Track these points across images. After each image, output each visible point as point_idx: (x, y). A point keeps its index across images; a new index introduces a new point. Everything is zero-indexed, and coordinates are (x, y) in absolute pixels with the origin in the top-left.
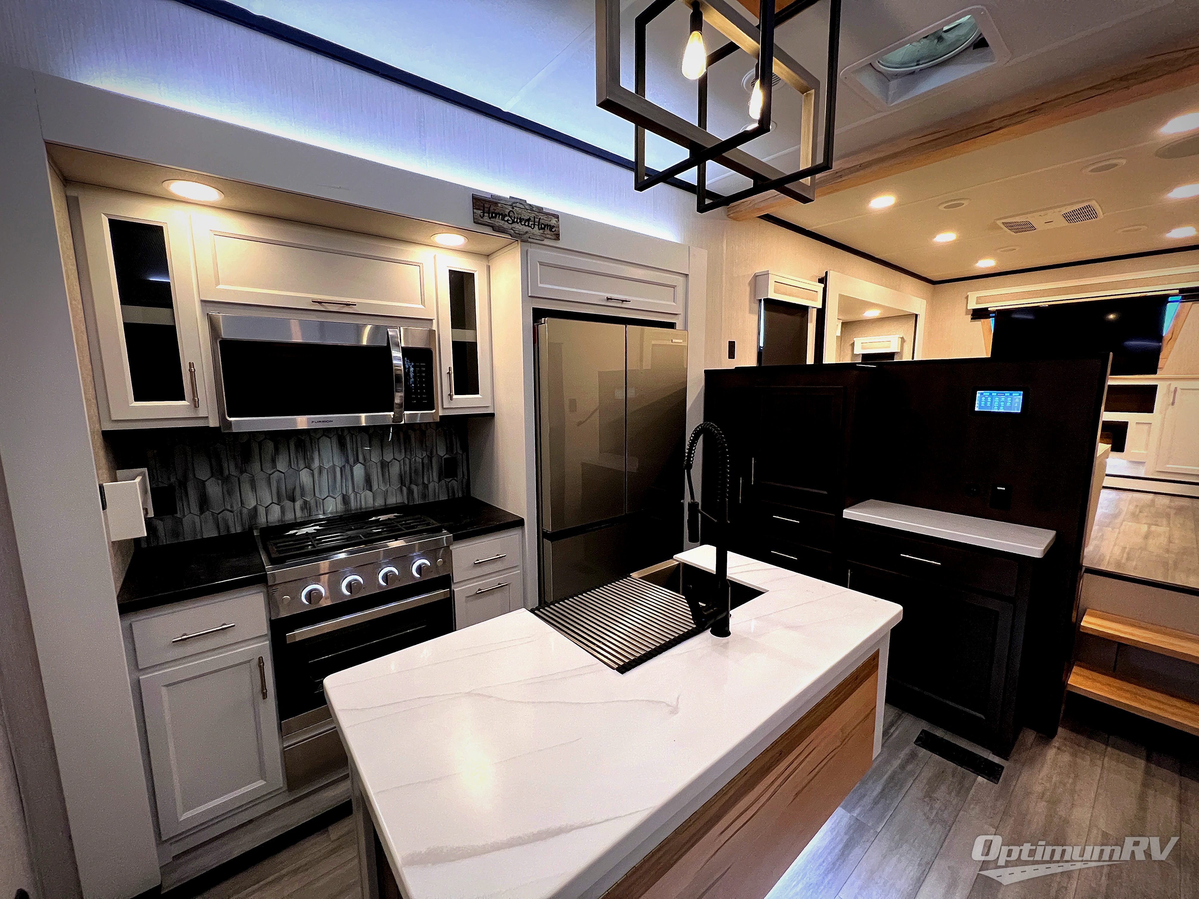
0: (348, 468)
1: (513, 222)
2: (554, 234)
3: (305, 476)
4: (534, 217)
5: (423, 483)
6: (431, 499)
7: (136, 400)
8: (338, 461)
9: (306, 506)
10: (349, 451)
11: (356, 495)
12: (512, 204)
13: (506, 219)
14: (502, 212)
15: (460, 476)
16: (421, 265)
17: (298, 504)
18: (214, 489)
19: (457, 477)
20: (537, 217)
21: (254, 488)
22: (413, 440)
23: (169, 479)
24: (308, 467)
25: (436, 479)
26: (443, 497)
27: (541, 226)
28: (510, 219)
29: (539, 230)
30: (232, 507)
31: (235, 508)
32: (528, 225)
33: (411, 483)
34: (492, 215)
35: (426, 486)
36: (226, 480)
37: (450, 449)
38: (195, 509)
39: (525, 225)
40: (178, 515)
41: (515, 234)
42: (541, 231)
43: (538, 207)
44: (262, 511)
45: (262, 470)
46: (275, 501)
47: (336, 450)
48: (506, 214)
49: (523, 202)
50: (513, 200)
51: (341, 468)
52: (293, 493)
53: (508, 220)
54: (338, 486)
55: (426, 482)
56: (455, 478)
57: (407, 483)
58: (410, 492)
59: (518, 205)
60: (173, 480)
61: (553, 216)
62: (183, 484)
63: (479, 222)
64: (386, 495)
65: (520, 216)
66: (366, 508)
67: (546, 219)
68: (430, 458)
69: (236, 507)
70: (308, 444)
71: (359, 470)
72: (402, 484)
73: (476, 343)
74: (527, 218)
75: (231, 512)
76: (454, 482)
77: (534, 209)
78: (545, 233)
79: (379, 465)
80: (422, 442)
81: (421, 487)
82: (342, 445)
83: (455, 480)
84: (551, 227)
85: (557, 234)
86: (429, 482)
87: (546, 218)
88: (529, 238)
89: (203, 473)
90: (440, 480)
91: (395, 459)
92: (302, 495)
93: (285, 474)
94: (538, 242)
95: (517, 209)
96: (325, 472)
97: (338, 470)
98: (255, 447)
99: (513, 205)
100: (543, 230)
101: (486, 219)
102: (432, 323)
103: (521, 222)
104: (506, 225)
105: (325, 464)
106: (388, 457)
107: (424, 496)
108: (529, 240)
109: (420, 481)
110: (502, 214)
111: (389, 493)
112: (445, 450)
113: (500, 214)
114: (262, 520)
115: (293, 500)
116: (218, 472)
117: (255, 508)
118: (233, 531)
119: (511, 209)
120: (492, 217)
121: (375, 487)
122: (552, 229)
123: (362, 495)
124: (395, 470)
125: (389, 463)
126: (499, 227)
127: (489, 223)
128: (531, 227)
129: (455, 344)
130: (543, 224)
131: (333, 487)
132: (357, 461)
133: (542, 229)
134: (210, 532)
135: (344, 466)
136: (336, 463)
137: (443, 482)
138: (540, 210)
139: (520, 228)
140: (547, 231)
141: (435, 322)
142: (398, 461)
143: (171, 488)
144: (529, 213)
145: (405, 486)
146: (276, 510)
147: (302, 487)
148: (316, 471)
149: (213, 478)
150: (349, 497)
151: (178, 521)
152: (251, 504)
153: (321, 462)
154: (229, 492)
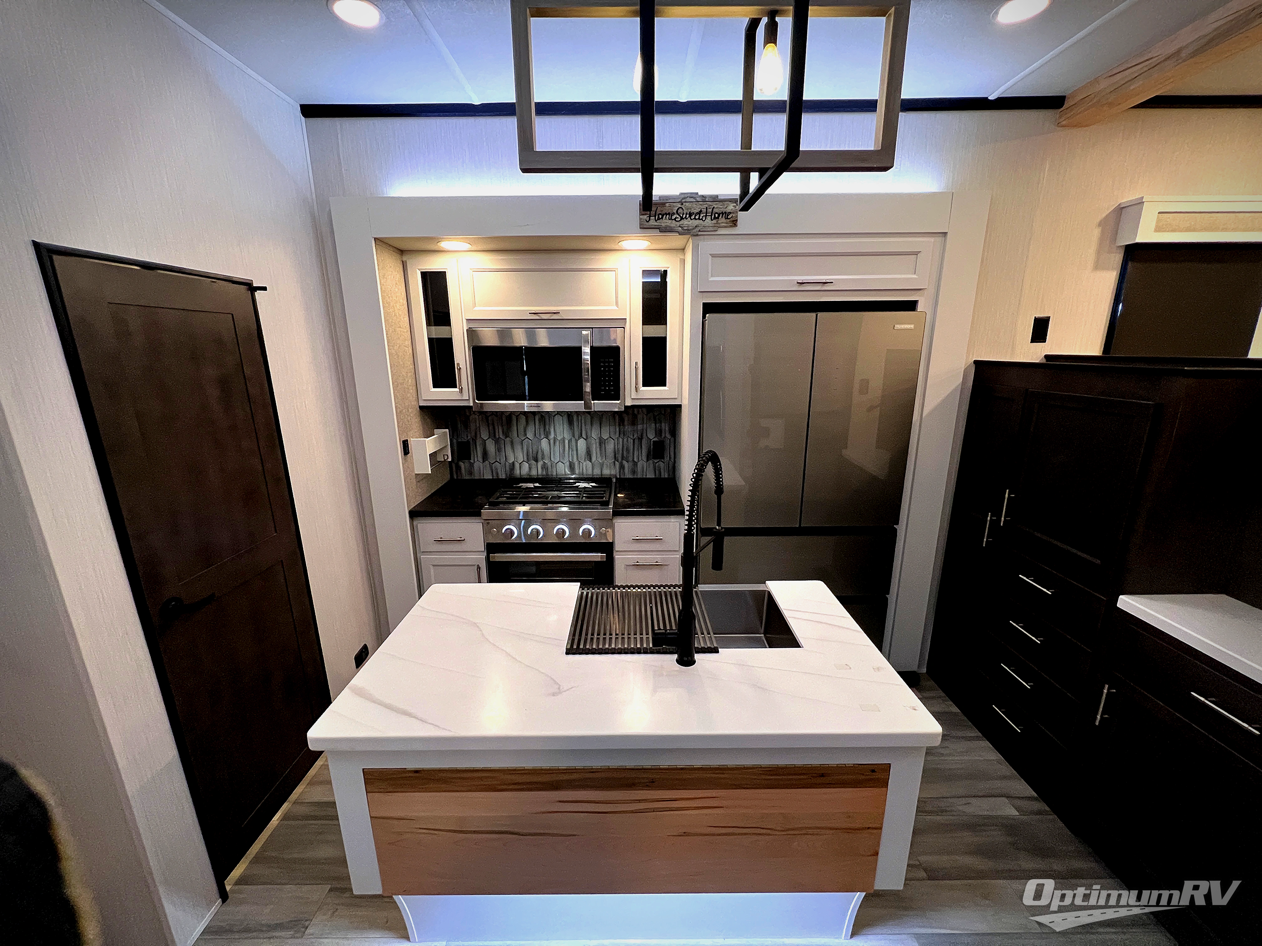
0: (573, 440)
1: (682, 218)
2: (730, 221)
3: (544, 443)
4: (707, 208)
5: (633, 460)
6: (639, 477)
7: (434, 387)
8: (567, 435)
9: (544, 467)
10: (576, 429)
11: (580, 464)
12: (681, 200)
13: (674, 217)
14: (670, 211)
15: (667, 459)
16: (616, 271)
17: (540, 464)
18: (491, 447)
19: (663, 458)
20: (710, 207)
21: (513, 448)
22: (626, 423)
23: (467, 437)
24: (547, 437)
25: (645, 459)
26: (650, 475)
27: (715, 216)
28: (678, 216)
29: (712, 220)
30: (500, 460)
31: (502, 460)
32: (699, 219)
33: (622, 459)
34: (658, 217)
35: (635, 464)
36: (497, 441)
37: (659, 432)
38: (481, 459)
39: (695, 219)
40: (472, 461)
41: (683, 231)
42: (715, 221)
43: (711, 196)
44: (517, 466)
45: (518, 436)
46: (525, 459)
47: (566, 426)
48: (674, 213)
49: (694, 195)
50: (683, 196)
51: (569, 441)
52: (537, 455)
53: (676, 218)
54: (566, 455)
55: (636, 460)
56: (663, 460)
57: (620, 459)
58: (622, 467)
59: (688, 200)
60: (469, 438)
61: (730, 201)
62: (475, 440)
63: (645, 226)
64: (602, 466)
65: (690, 210)
66: (587, 475)
67: (721, 207)
68: (640, 439)
70: (547, 420)
71: (582, 443)
72: (615, 459)
73: (665, 338)
74: (698, 210)
75: (500, 464)
76: (662, 465)
77: (707, 200)
78: (719, 222)
79: (598, 441)
80: (633, 423)
81: (631, 464)
82: (571, 423)
83: (662, 461)
84: (726, 214)
85: (733, 221)
86: (639, 461)
87: (721, 205)
88: (699, 231)
89: (484, 435)
90: (647, 460)
91: (611, 437)
92: (543, 457)
93: (533, 441)
94: (711, 233)
95: (687, 204)
96: (557, 443)
97: (567, 442)
98: (514, 418)
99: (683, 201)
100: (717, 220)
101: (653, 222)
102: (626, 322)
103: (690, 216)
104: (673, 224)
105: (558, 436)
106: (605, 436)
107: (634, 472)
108: (700, 233)
109: (631, 459)
110: (669, 214)
111: (605, 466)
112: (654, 434)
113: (666, 214)
114: (517, 472)
115: (536, 460)
116: (493, 435)
117: (513, 463)
118: (500, 477)
119: (680, 206)
120: (659, 219)
121: (594, 459)
122: (728, 216)
123: (585, 463)
124: (610, 447)
125: (605, 440)
126: (666, 227)
127: (655, 225)
128: (702, 219)
129: (645, 340)
130: (717, 213)
131: (562, 455)
132: (581, 436)
133: (715, 218)
134: (488, 476)
135: (571, 439)
136: (566, 436)
137: (651, 462)
138: (715, 199)
139: (689, 223)
140: (722, 220)
141: (628, 320)
142: (613, 439)
143: (468, 443)
144: (701, 204)
145: (618, 461)
146: (526, 466)
147: (543, 452)
148: (552, 441)
149: (490, 439)
150: (574, 464)
151: (472, 465)
152: (511, 460)
153: (555, 434)
154: (499, 450)
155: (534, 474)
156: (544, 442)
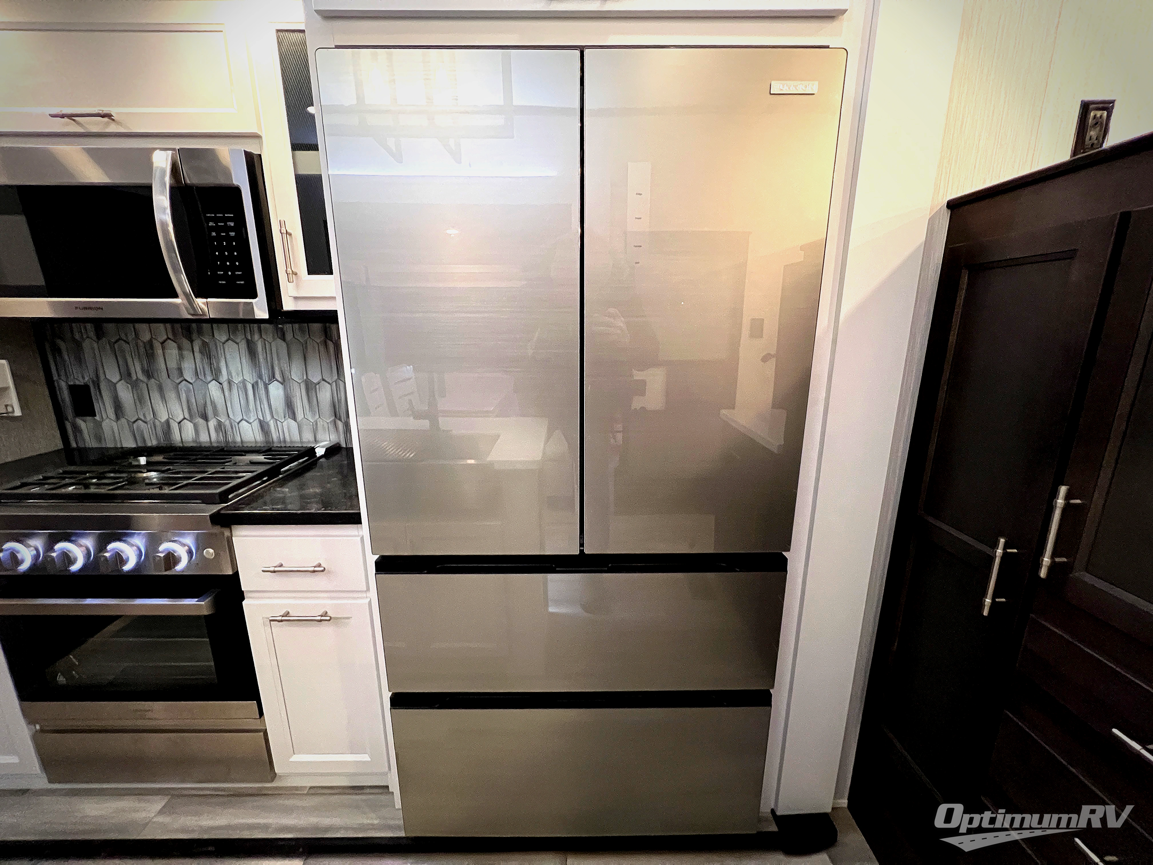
3: (214, 389)
9: (220, 428)
10: (262, 364)
11: (276, 422)
17: (212, 423)
18: (125, 394)
21: (163, 397)
23: (83, 378)
24: (216, 379)
30: (145, 417)
31: (148, 419)
36: (135, 385)
38: (111, 414)
40: (98, 418)
44: (175, 426)
45: (169, 377)
46: (187, 415)
47: (246, 360)
51: (253, 385)
52: (205, 410)
54: (251, 408)
60: (86, 379)
66: (292, 446)
69: (150, 417)
71: (276, 390)
72: (336, 416)
75: (146, 422)
79: (303, 386)
89: (112, 374)
91: (324, 380)
92: (216, 413)
93: (195, 385)
96: (235, 389)
97: (250, 386)
102: (260, 143)
105: (234, 377)
106: (314, 376)
114: (176, 437)
116: (126, 375)
117: (167, 422)
121: (300, 416)
125: (316, 384)
131: (247, 409)
132: (273, 378)
134: (128, 441)
135: (257, 382)
136: (247, 378)
141: (263, 139)
142: (329, 383)
143: (86, 387)
146: (189, 426)
147: (213, 403)
148: (225, 385)
149: (123, 381)
150: (268, 424)
151: (99, 425)
152: (163, 417)
153: (229, 373)
154: (140, 400)
155: (205, 440)
156: (213, 387)
